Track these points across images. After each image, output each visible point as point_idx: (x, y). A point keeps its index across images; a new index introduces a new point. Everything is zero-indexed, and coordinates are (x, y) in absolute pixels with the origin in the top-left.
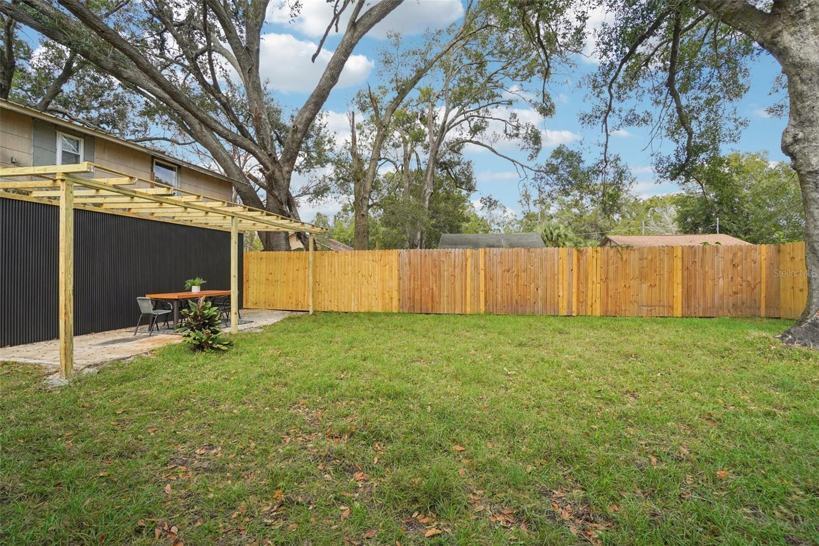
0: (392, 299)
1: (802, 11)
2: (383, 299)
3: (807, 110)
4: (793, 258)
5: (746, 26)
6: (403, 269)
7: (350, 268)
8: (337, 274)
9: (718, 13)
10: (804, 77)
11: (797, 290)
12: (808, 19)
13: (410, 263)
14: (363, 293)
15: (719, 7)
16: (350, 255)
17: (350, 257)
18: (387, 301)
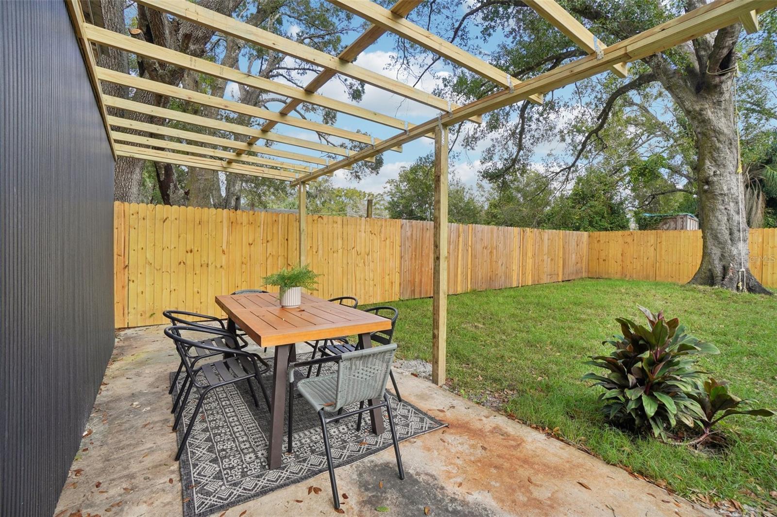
0: (392, 283)
1: (721, 101)
2: (383, 284)
3: (721, 158)
4: (599, 241)
5: (684, 97)
6: (405, 244)
7: (340, 242)
8: (320, 252)
9: (669, 81)
10: (721, 139)
11: (601, 260)
12: (723, 107)
13: (412, 238)
14: (358, 278)
15: (671, 78)
16: (340, 222)
17: (340, 226)
18: (387, 287)
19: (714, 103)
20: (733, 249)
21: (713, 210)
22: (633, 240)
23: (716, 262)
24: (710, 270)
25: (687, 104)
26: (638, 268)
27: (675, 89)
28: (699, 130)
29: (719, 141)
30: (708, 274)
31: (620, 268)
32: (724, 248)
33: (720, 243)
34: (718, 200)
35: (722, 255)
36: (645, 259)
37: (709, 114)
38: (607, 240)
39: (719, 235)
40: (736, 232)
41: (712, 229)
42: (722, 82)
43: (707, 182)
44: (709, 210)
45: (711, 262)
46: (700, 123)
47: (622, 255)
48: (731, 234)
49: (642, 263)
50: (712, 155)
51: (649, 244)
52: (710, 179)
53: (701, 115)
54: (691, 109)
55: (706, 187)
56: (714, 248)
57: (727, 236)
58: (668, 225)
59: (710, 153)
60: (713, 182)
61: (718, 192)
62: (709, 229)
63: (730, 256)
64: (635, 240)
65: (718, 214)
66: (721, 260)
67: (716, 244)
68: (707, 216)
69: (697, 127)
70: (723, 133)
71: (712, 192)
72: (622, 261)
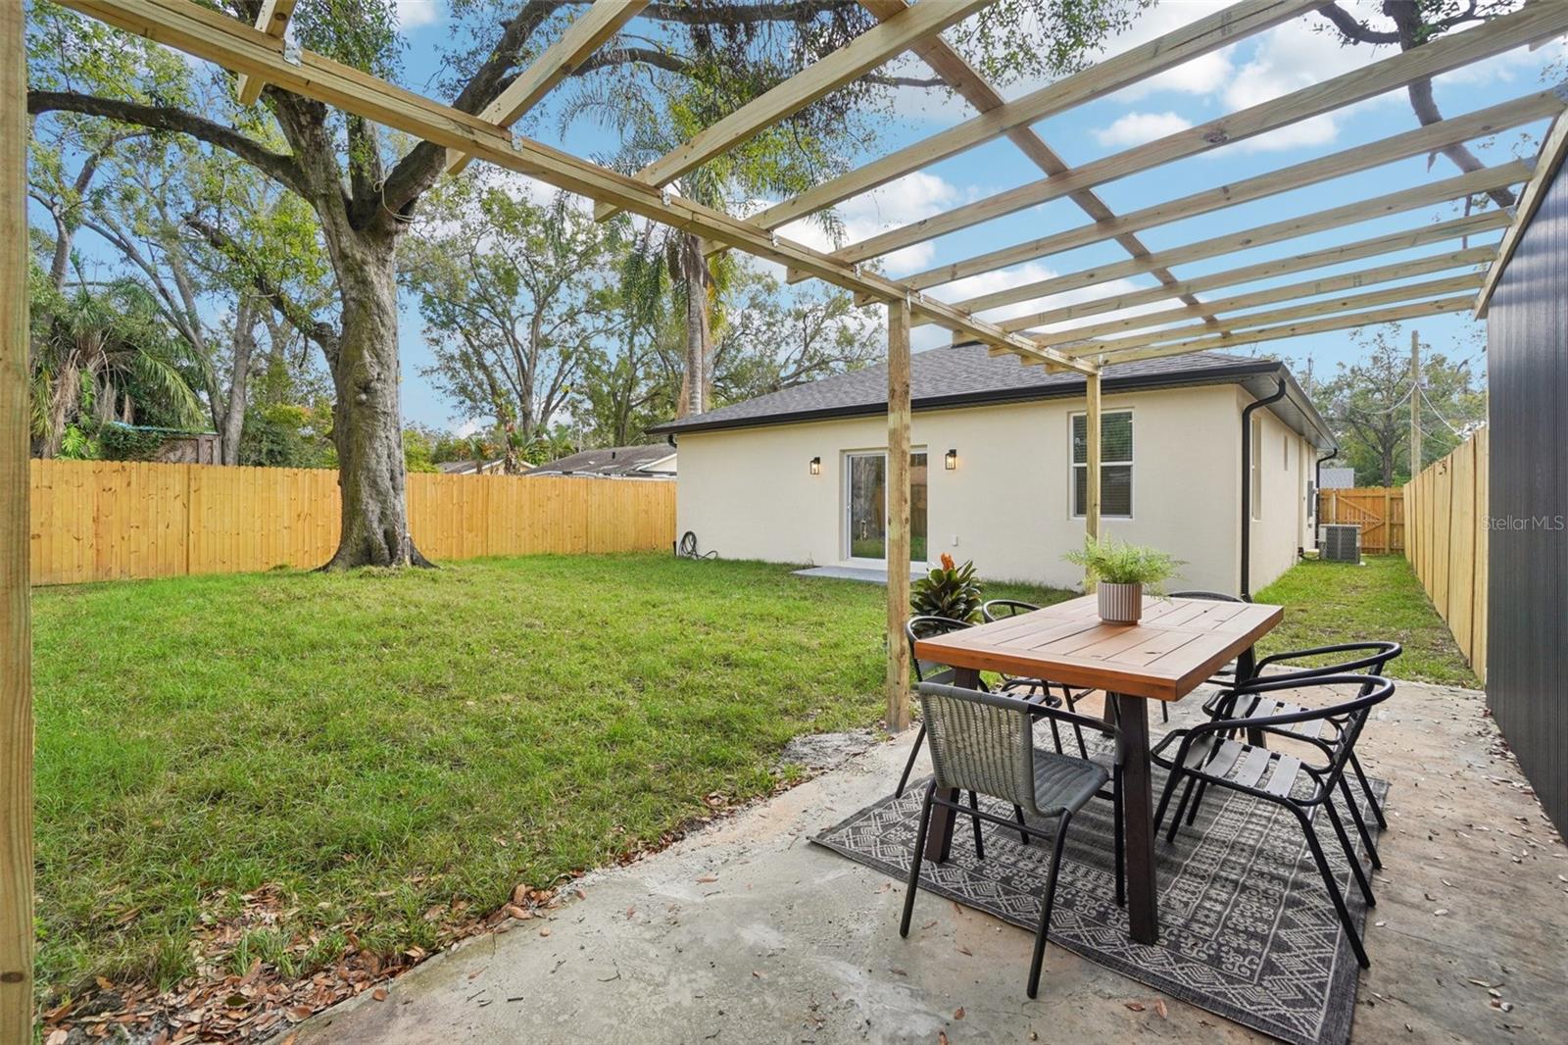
1: (387, 260)
3: (389, 356)
10: (385, 322)
19: (378, 259)
20: (396, 502)
21: (372, 437)
22: (129, 484)
23: (375, 525)
24: (365, 540)
25: (345, 242)
26: (144, 549)
27: (335, 206)
28: (354, 294)
29: (383, 325)
30: (362, 546)
31: (90, 554)
32: (385, 501)
33: (379, 493)
34: (379, 421)
35: (382, 512)
36: (161, 527)
37: (371, 271)
38: (46, 483)
39: (379, 479)
40: (398, 476)
41: (369, 470)
42: (397, 232)
43: (366, 388)
44: (364, 437)
45: (367, 527)
46: (357, 282)
47: (96, 520)
48: (392, 479)
49: (152, 539)
50: (372, 345)
51: (170, 494)
52: (372, 384)
53: (362, 270)
54: (348, 251)
55: (364, 397)
56: (370, 501)
57: (389, 484)
58: (179, 453)
59: (370, 339)
60: (376, 391)
61: (381, 408)
62: (363, 469)
63: (393, 514)
64: (133, 484)
65: (377, 444)
66: (380, 521)
67: (374, 496)
68: (360, 447)
69: (352, 288)
70: (387, 314)
71: (372, 407)
72: (97, 535)
